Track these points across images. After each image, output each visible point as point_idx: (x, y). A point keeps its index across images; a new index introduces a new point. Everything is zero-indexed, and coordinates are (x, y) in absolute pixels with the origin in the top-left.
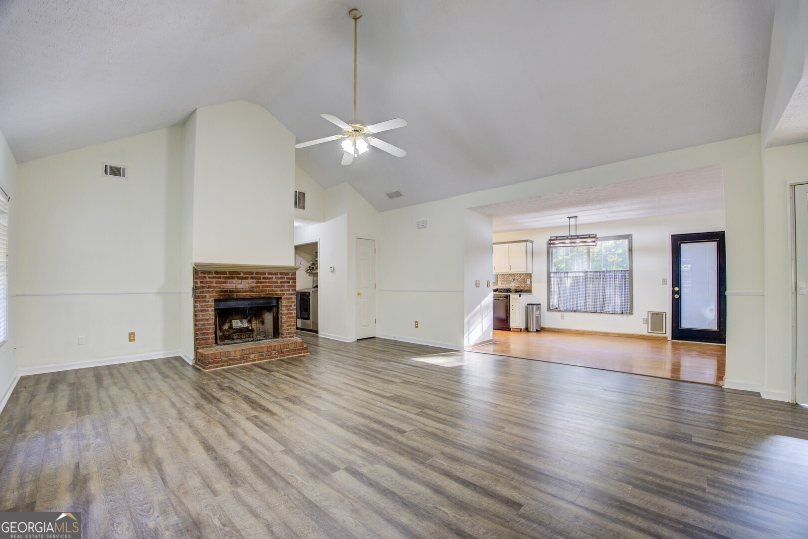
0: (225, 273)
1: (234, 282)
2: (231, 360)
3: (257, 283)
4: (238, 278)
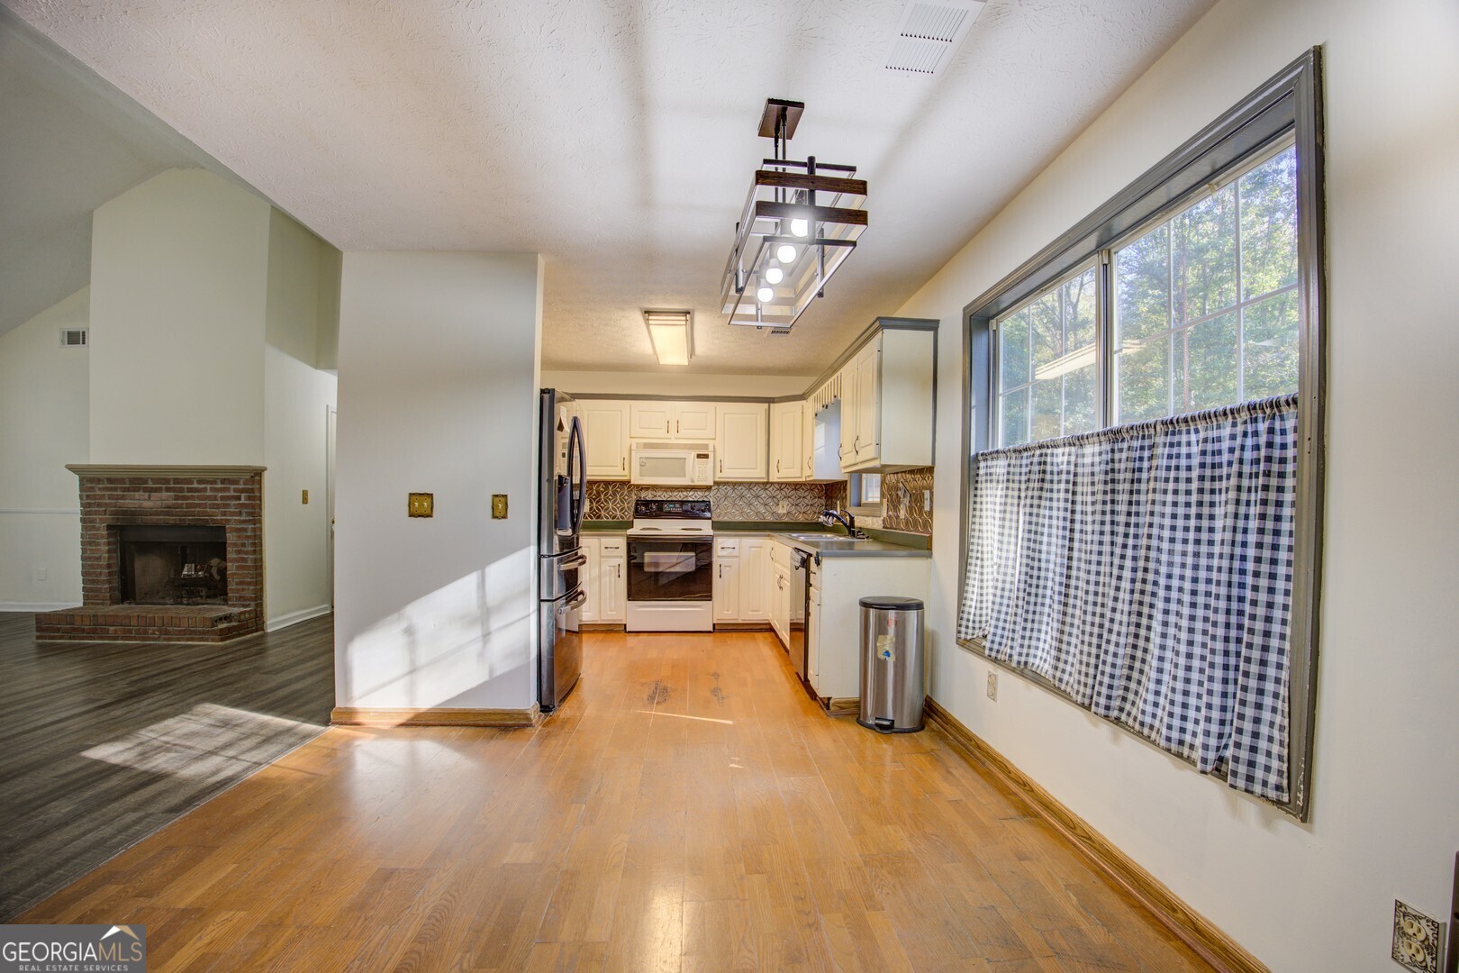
0: (122, 481)
1: (137, 497)
3: (177, 498)
4: (145, 490)
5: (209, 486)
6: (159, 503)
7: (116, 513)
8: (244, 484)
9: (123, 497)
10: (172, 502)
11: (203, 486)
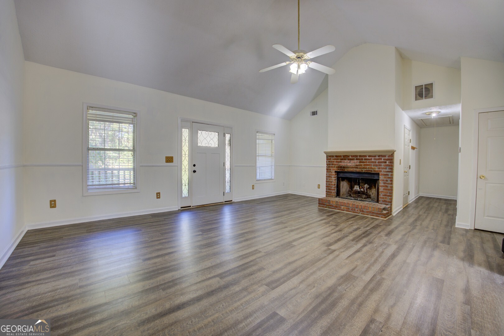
0: (340, 156)
1: (346, 162)
3: (360, 162)
4: (348, 159)
5: (373, 158)
6: (353, 164)
7: (338, 167)
8: (388, 157)
9: (341, 162)
10: (358, 164)
11: (370, 158)
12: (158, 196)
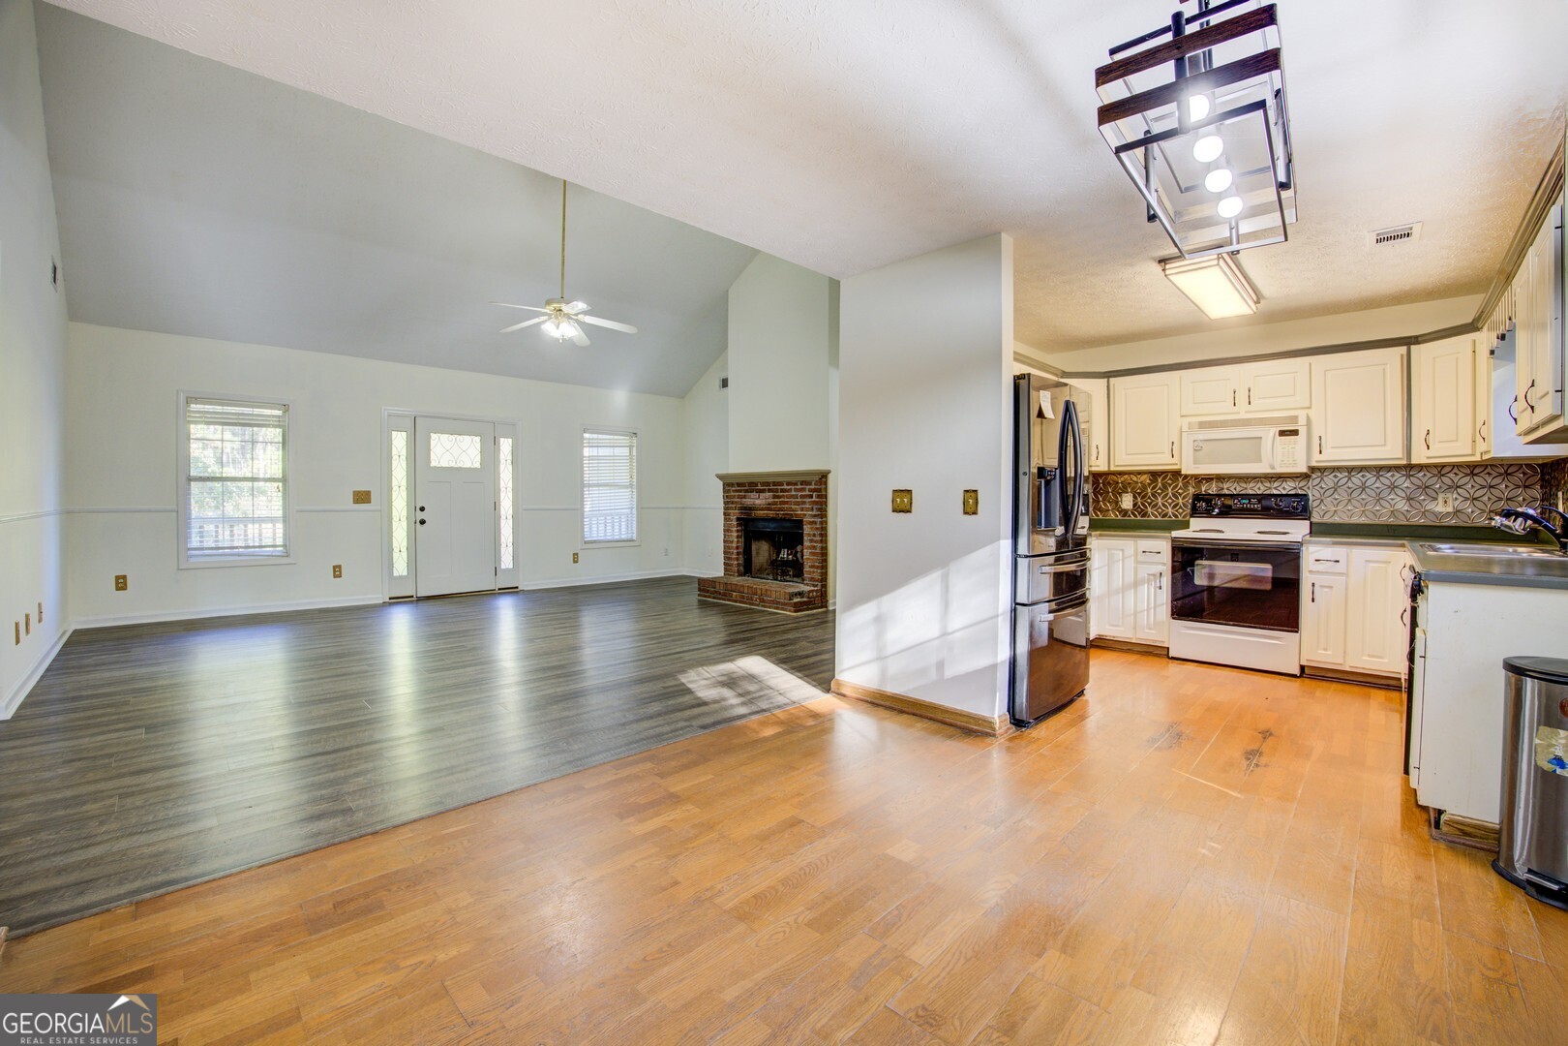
0: (744, 484)
1: (752, 497)
2: (716, 592)
3: (775, 497)
4: (756, 491)
5: (793, 487)
6: (764, 501)
7: (741, 509)
9: (745, 497)
10: (771, 500)
12: (338, 573)
